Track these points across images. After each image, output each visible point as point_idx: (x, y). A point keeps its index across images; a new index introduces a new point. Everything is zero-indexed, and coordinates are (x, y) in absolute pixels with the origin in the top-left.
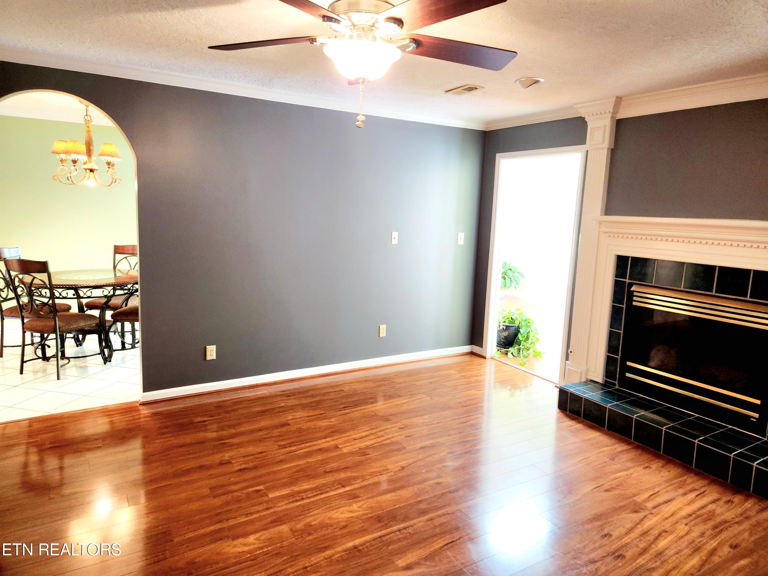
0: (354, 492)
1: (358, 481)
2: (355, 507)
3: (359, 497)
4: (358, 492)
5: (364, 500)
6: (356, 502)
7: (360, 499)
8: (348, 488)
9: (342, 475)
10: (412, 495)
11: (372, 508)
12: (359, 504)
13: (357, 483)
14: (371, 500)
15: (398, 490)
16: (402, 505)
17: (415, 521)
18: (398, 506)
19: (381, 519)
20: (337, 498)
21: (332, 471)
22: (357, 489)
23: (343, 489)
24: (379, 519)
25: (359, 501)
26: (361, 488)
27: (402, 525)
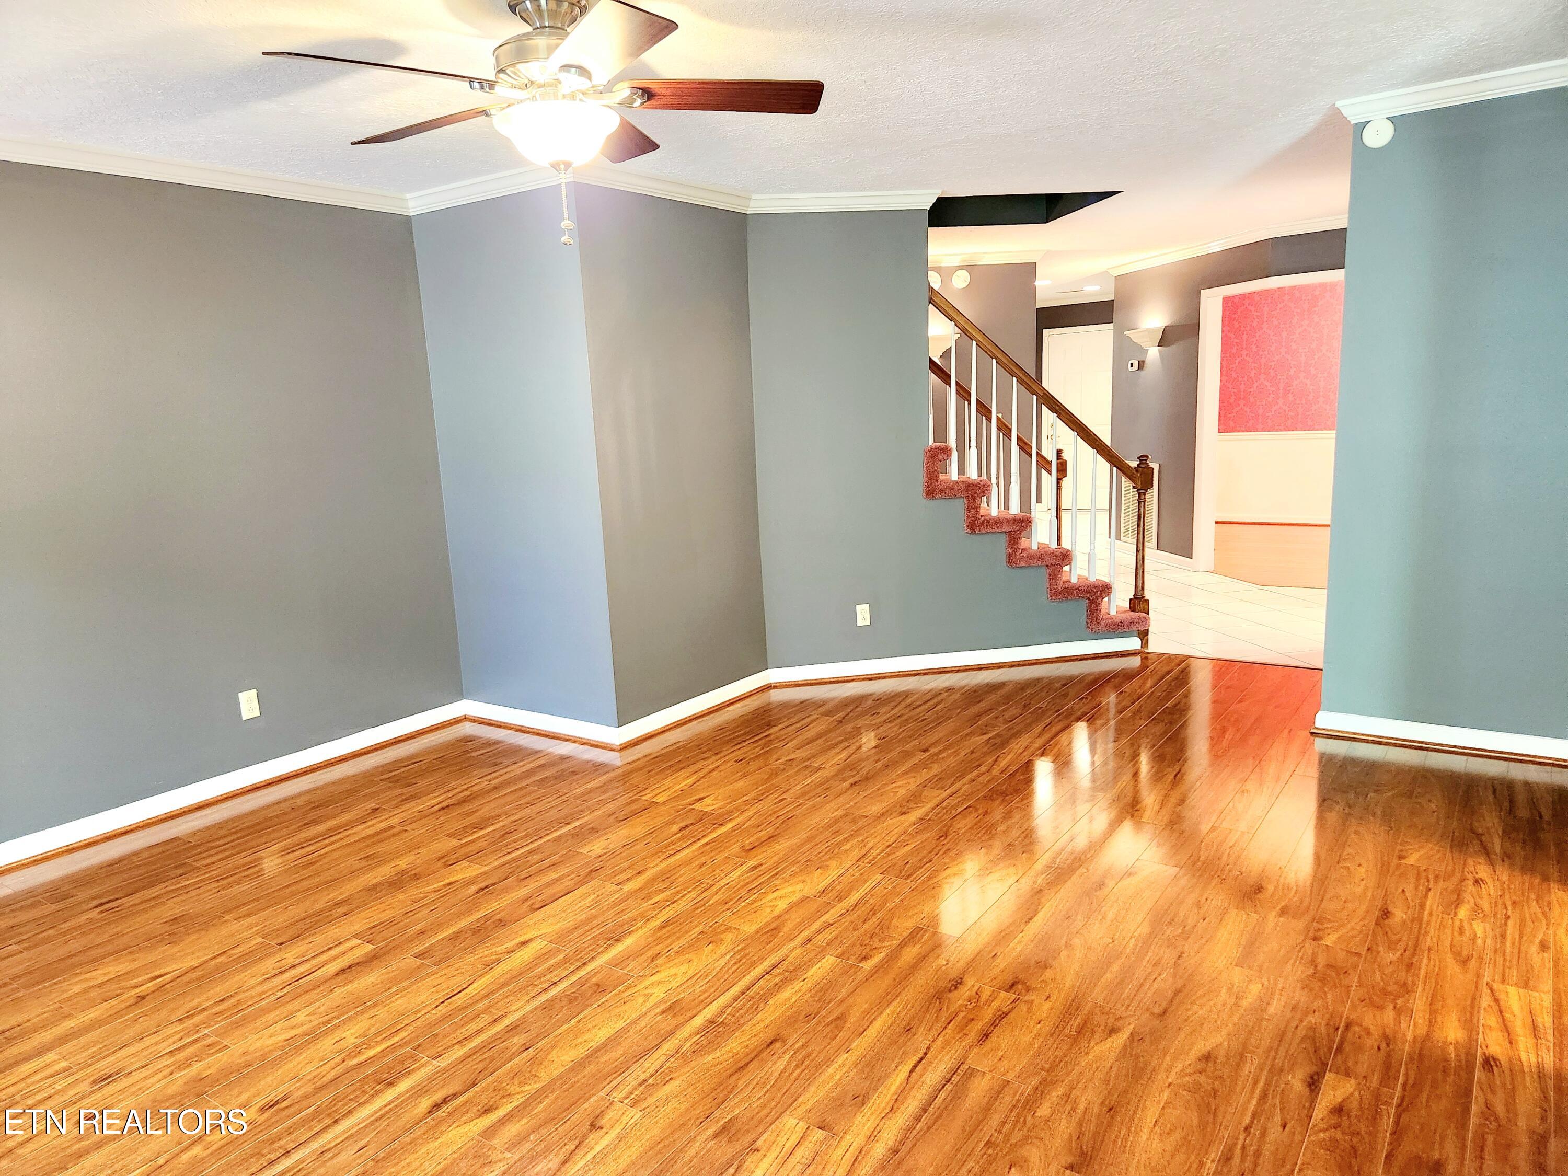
0: (681, 1019)
1: (688, 1044)
2: (659, 993)
3: (663, 1012)
4: (673, 1022)
5: (649, 1010)
6: (662, 1001)
7: (658, 1010)
8: (698, 1021)
9: (735, 1045)
10: (549, 1057)
11: (622, 1001)
12: (653, 1000)
13: (686, 1040)
14: (634, 1016)
15: (587, 1057)
16: (565, 1027)
17: (528, 1008)
18: (573, 1022)
19: (598, 989)
20: (706, 995)
21: (768, 1046)
22: (678, 1027)
23: (709, 1016)
24: (600, 989)
25: (656, 1005)
26: (672, 1033)
27: (553, 992)
